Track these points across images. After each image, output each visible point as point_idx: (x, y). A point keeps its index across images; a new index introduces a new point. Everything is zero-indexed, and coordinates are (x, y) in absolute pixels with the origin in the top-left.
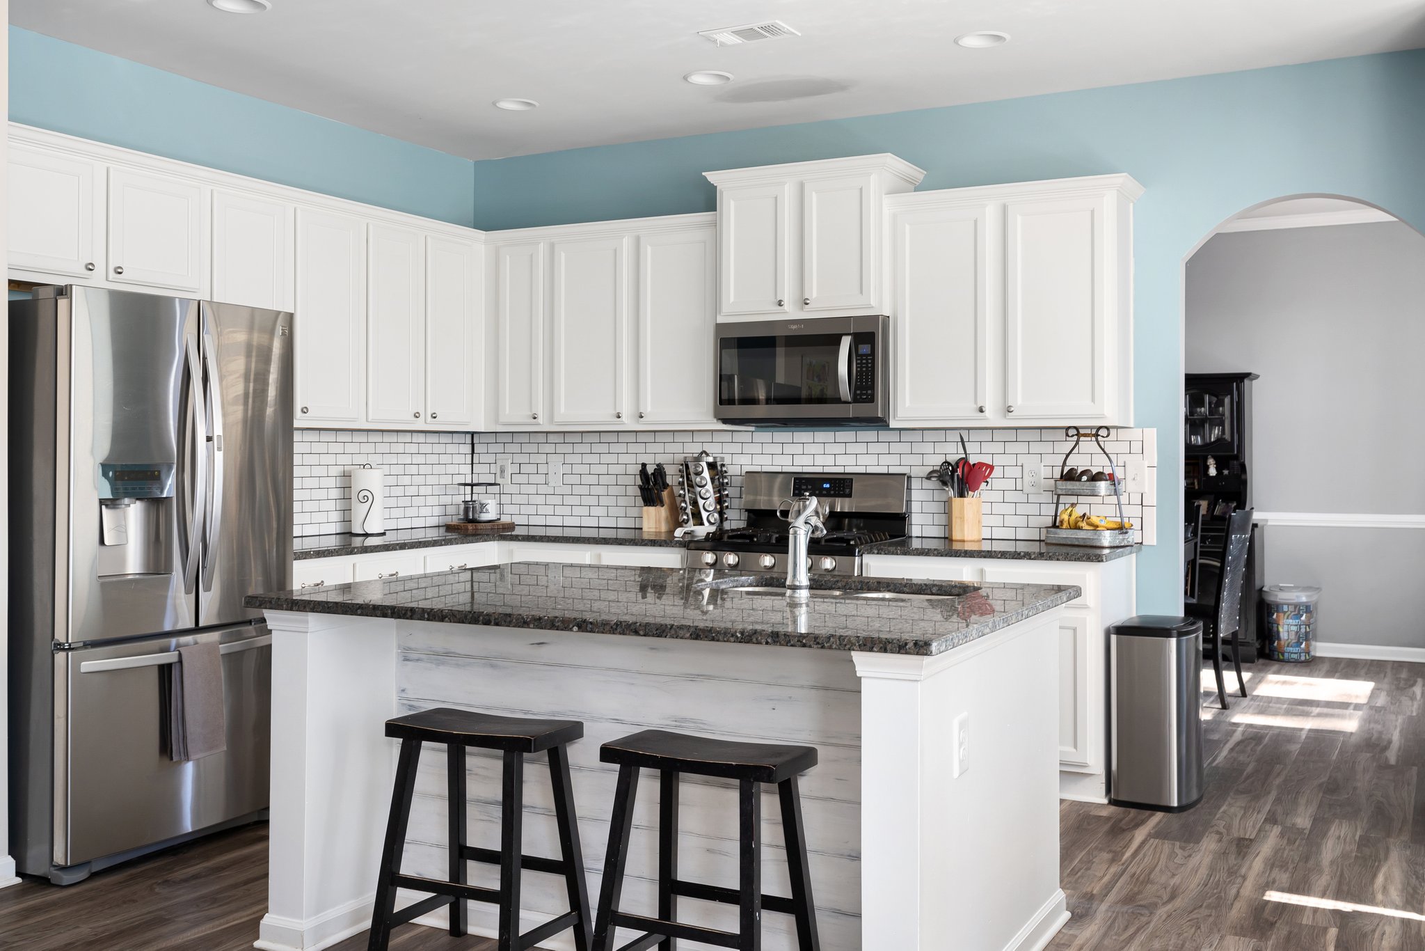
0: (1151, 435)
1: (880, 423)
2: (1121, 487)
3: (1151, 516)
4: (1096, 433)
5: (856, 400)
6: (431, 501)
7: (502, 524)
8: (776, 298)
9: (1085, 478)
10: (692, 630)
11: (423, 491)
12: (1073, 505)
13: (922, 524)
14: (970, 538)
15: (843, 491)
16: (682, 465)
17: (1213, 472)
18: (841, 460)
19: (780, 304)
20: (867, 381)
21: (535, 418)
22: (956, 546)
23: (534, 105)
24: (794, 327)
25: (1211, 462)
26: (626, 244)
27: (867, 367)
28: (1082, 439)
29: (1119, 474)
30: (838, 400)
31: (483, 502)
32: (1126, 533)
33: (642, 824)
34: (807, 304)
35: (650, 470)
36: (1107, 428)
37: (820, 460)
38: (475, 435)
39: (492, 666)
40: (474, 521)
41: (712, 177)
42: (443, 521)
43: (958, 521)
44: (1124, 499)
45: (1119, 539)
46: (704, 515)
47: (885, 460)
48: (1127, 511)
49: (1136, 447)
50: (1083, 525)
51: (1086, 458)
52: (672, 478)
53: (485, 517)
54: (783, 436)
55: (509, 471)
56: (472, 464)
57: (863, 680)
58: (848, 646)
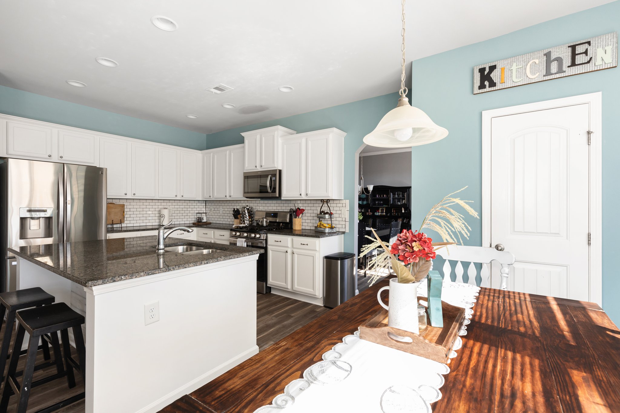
0: (347, 201)
1: (279, 198)
2: (334, 216)
3: (348, 224)
4: (328, 201)
6: (191, 217)
7: (208, 223)
8: (255, 165)
9: (324, 214)
12: (321, 221)
14: (297, 229)
15: (276, 216)
16: (241, 209)
17: (403, 211)
18: (274, 208)
19: (256, 167)
21: (210, 197)
24: (260, 173)
25: (403, 209)
26: (228, 153)
27: (275, 183)
28: (324, 203)
29: (334, 212)
30: (267, 192)
31: (203, 217)
32: (333, 229)
34: (262, 167)
35: (236, 209)
37: (269, 208)
38: (206, 201)
40: (200, 222)
41: (243, 134)
43: (294, 224)
45: (330, 231)
46: (246, 222)
49: (344, 205)
50: (322, 226)
51: (325, 209)
52: (240, 212)
53: (203, 221)
54: (266, 202)
55: (212, 210)
56: (206, 208)
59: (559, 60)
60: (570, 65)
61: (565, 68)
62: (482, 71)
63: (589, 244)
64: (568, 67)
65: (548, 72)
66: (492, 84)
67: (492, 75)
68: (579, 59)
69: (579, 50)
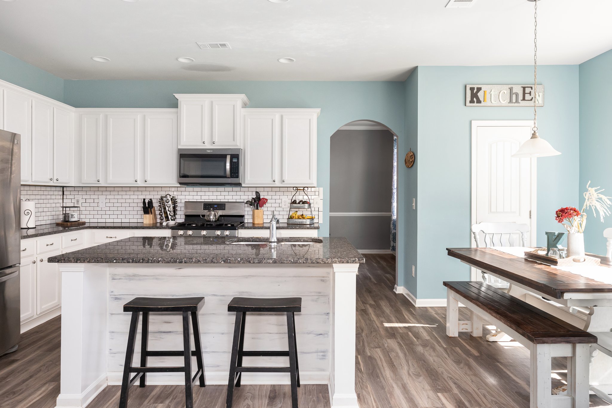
0: (321, 189)
1: (239, 185)
2: (312, 206)
3: (321, 214)
4: (303, 189)
5: (232, 176)
6: (48, 214)
7: (80, 223)
8: (202, 141)
9: (301, 203)
10: (273, 260)
11: (45, 210)
12: (297, 211)
13: (248, 219)
14: (259, 223)
15: (222, 208)
16: (160, 199)
18: (219, 197)
19: (204, 143)
20: (236, 171)
21: (98, 181)
22: (256, 226)
23: (109, 60)
24: (209, 151)
26: (139, 118)
27: (236, 166)
28: (298, 190)
29: (311, 202)
30: (225, 177)
31: (72, 214)
32: (314, 220)
33: (225, 332)
34: (214, 143)
35: (147, 201)
36: (307, 187)
37: (211, 197)
38: (64, 188)
39: (157, 279)
40: (68, 221)
41: (177, 96)
42: (54, 221)
43: (257, 217)
44: (313, 209)
45: (311, 222)
46: (170, 217)
47: (235, 197)
48: (314, 213)
49: (317, 193)
50: (301, 218)
52: (156, 204)
53: (73, 220)
55: (81, 201)
56: (63, 199)
57: (336, 273)
58: (334, 262)
59: (517, 95)
60: (522, 99)
61: (520, 101)
62: (472, 89)
63: (530, 218)
64: (521, 100)
65: (511, 101)
66: (479, 101)
67: (478, 94)
68: (527, 97)
69: (527, 90)
